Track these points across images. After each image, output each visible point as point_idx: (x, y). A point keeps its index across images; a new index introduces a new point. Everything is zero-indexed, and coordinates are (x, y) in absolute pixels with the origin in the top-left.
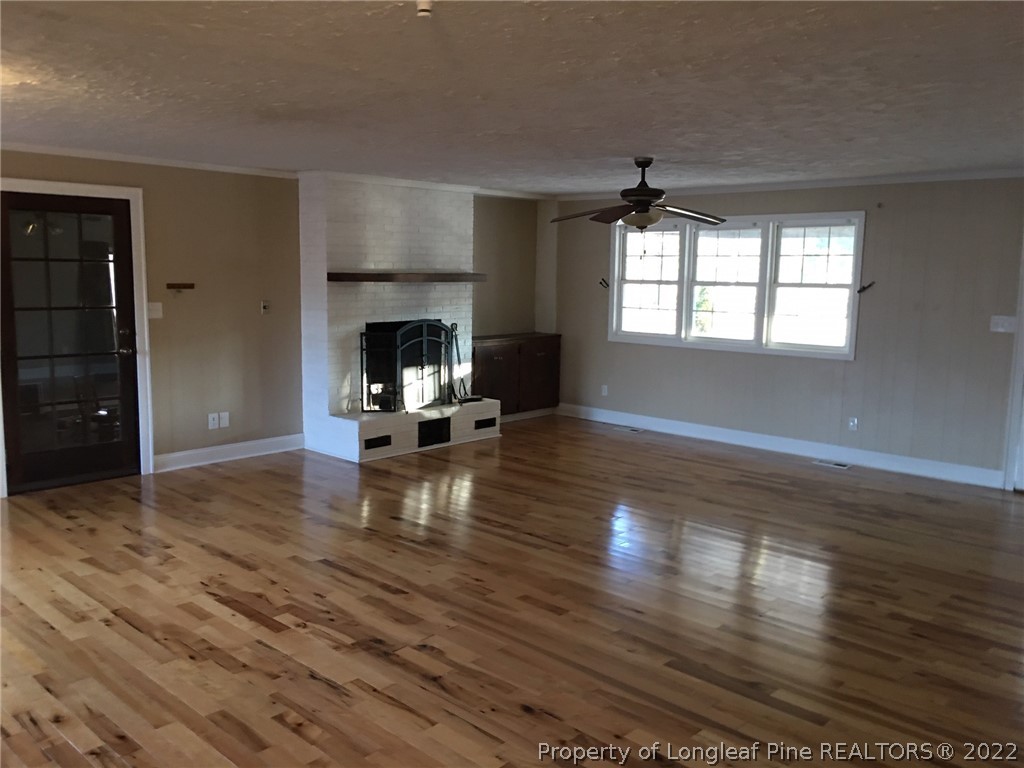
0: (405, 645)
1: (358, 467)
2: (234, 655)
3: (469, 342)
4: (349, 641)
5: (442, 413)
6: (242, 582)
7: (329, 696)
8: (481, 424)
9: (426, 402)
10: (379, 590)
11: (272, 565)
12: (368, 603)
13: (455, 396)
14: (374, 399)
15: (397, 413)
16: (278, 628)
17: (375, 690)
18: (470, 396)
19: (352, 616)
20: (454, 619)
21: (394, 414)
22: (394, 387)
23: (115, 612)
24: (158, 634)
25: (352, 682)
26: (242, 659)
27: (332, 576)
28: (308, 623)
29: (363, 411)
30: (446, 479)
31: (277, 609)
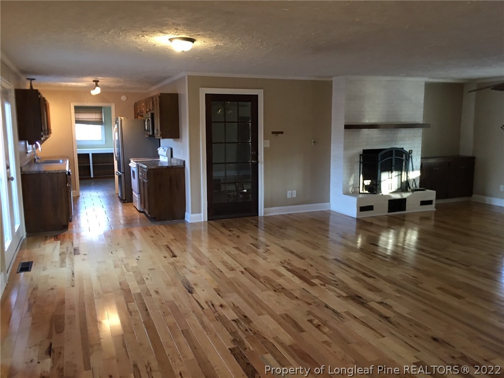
0: (373, 301)
1: (356, 220)
2: (292, 292)
3: (419, 160)
4: (344, 295)
5: (402, 196)
6: (297, 263)
7: (333, 316)
8: (423, 203)
9: (394, 190)
10: (361, 275)
11: (311, 258)
12: (355, 280)
13: (410, 188)
14: (366, 187)
15: (377, 195)
16: (312, 285)
17: (355, 317)
18: (418, 188)
19: (347, 284)
20: (399, 293)
21: (376, 195)
22: (377, 182)
23: (245, 269)
24: (262, 280)
25: (345, 312)
26: (296, 295)
27: (339, 266)
28: (326, 285)
29: (360, 193)
30: (403, 230)
31: (313, 277)
